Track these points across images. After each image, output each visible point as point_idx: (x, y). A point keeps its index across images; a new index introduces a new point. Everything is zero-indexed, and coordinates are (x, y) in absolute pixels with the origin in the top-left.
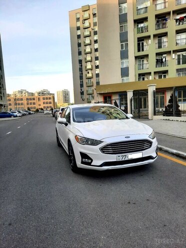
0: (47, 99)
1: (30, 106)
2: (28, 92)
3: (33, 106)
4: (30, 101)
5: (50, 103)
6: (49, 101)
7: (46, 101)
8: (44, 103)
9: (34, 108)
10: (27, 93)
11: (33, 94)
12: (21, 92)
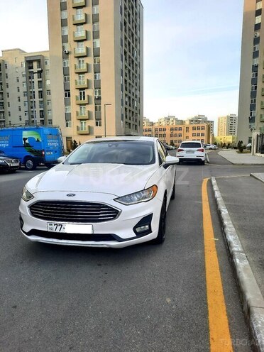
0: (198, 128)
1: (174, 139)
2: (176, 119)
3: (178, 138)
4: (175, 132)
5: (203, 135)
6: (201, 131)
7: (196, 132)
8: (194, 135)
9: (180, 141)
10: (175, 121)
11: (182, 122)
12: (168, 119)
